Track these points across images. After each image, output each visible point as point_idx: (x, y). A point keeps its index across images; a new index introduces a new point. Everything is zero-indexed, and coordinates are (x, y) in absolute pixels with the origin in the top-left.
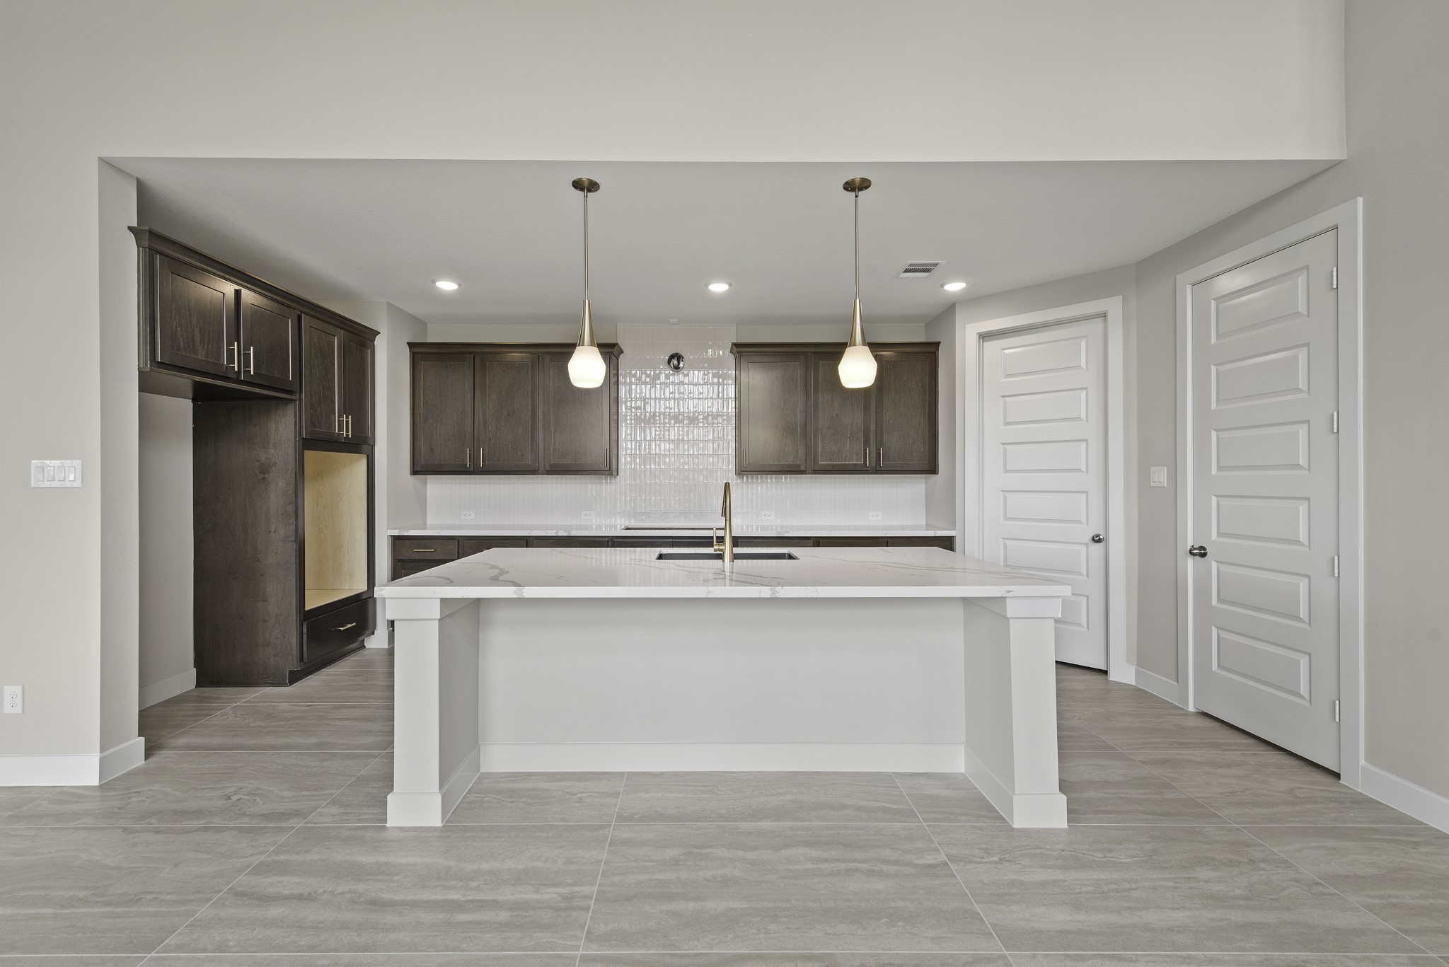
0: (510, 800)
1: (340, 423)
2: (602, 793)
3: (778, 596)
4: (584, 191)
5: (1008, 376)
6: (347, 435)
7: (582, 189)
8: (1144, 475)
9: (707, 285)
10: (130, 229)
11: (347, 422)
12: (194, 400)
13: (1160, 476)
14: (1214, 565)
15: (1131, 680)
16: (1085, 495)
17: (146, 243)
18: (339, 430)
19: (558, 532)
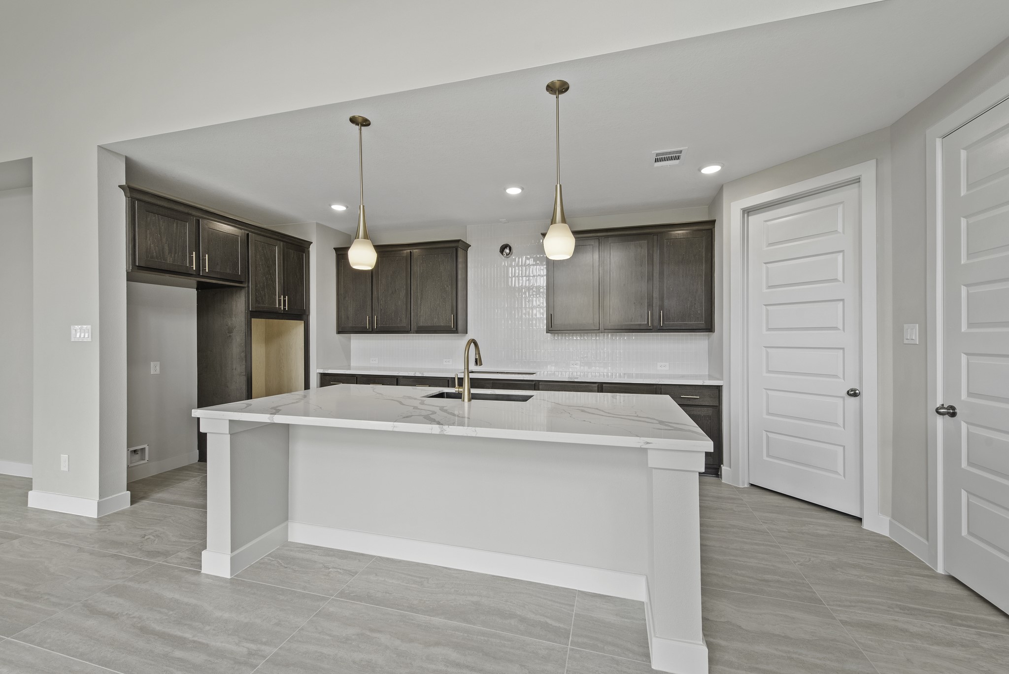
0: (286, 566)
1: (280, 301)
2: (345, 570)
3: (445, 433)
4: (358, 125)
5: (770, 244)
6: (284, 309)
7: (357, 124)
8: (899, 332)
9: (505, 189)
10: (120, 186)
11: (284, 301)
12: (197, 289)
13: (913, 334)
14: (964, 426)
15: (885, 531)
16: (842, 351)
17: (129, 195)
18: (280, 304)
19: (415, 373)
